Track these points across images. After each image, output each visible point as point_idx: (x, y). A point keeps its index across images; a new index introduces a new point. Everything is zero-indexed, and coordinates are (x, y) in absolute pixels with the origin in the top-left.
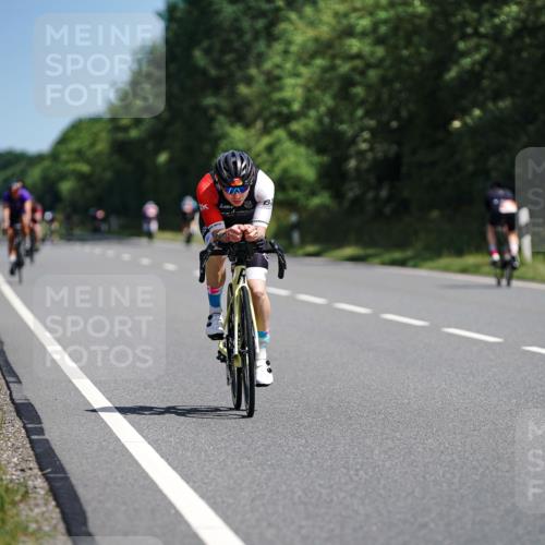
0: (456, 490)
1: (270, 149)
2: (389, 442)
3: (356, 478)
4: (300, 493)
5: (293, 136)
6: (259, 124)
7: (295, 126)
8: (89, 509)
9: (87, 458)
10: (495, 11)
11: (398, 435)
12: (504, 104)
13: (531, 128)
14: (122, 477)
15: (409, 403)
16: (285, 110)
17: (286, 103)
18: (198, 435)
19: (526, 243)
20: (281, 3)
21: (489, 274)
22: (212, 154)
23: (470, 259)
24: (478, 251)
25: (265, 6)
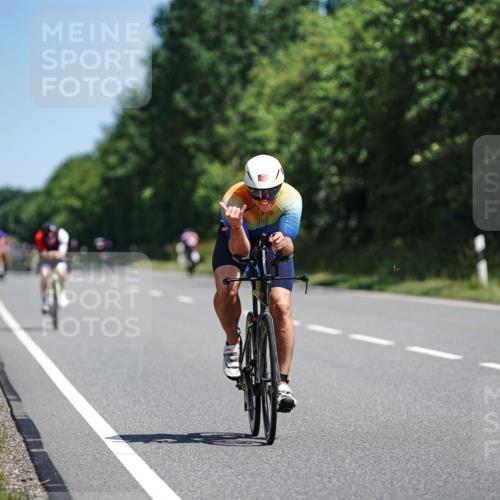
6: (235, 162)
9: (82, 469)
12: (461, 139)
16: (259, 148)
17: (260, 141)
19: (483, 267)
20: (254, 49)
21: (450, 297)
22: (193, 189)
23: (431, 283)
24: (438, 275)
25: (239, 52)
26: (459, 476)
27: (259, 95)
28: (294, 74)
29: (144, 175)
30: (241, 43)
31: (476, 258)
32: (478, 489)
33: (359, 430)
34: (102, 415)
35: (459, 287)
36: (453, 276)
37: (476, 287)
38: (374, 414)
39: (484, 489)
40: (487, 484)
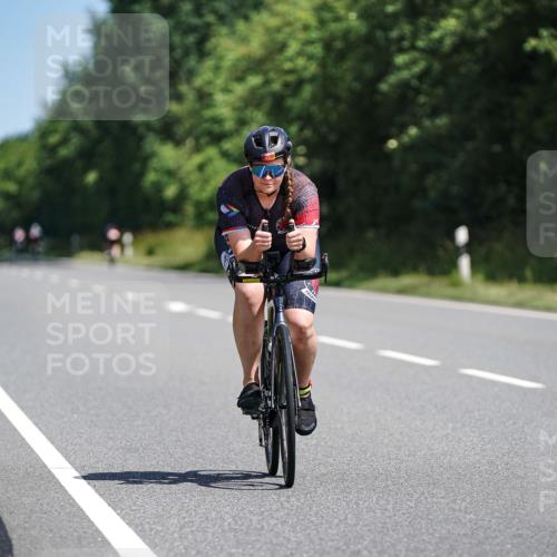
0: (390, 517)
1: (201, 167)
2: (322, 467)
3: (286, 505)
4: (230, 520)
5: (225, 155)
6: (189, 143)
7: (228, 145)
8: (14, 536)
9: (12, 485)
10: (432, 23)
11: (331, 460)
12: (442, 121)
13: (470, 146)
14: (48, 504)
15: (342, 428)
16: (216, 128)
17: (217, 121)
18: (125, 461)
19: (465, 263)
20: (211, 18)
21: (428, 295)
22: (142, 174)
23: (407, 280)
24: (415, 269)
25: (195, 21)
26: (433, 495)
27: (217, 69)
28: (256, 46)
29: (87, 157)
30: (198, 12)
31: (457, 252)
32: (454, 510)
33: (322, 443)
34: (36, 424)
35: (439, 284)
36: (431, 272)
37: (457, 284)
38: (339, 426)
39: (460, 510)
40: (464, 504)
